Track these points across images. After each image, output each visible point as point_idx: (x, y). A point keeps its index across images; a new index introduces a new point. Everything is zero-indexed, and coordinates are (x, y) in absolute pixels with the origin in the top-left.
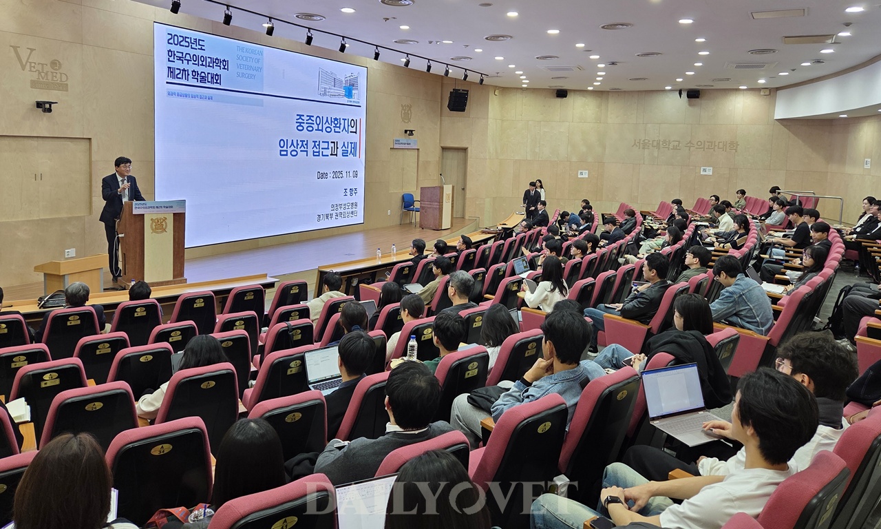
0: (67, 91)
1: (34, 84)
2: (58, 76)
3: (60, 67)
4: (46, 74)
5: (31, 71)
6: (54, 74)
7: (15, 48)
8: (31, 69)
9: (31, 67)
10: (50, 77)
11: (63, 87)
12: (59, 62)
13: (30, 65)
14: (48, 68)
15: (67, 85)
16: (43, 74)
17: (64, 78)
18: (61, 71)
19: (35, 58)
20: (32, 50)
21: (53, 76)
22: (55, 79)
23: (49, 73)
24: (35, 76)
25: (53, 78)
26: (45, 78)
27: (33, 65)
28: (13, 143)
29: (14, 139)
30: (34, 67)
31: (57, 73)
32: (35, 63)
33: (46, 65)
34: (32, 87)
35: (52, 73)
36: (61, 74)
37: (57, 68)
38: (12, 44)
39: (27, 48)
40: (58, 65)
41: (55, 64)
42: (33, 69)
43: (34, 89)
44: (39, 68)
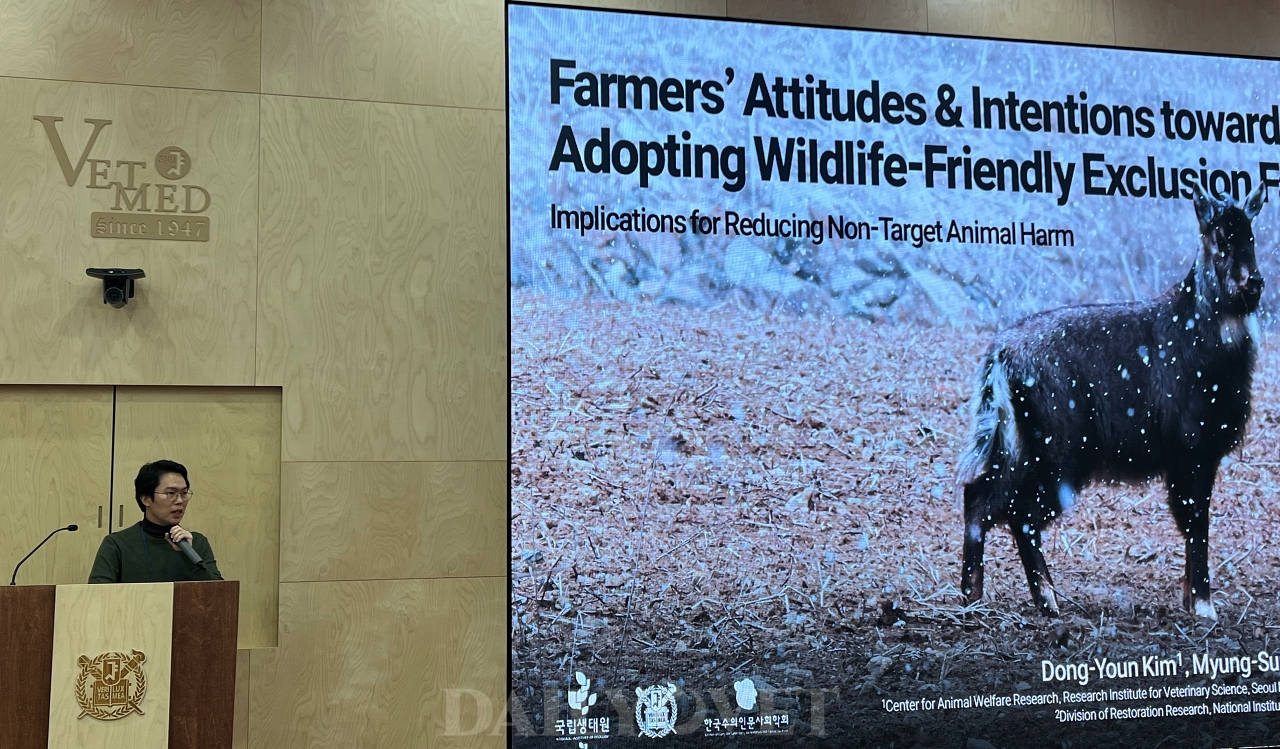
0: (205, 239)
1: (102, 226)
2: (179, 196)
3: (186, 170)
4: (142, 192)
5: (93, 186)
6: (168, 192)
7: (49, 123)
8: (93, 180)
9: (94, 174)
10: (152, 202)
11: (195, 228)
12: (184, 154)
13: (94, 168)
14: (150, 175)
15: (206, 220)
16: (131, 195)
17: (197, 200)
18: (188, 180)
19: (109, 148)
20: (100, 125)
21: (162, 198)
22: (168, 205)
23: (152, 192)
24: (106, 201)
25: (161, 204)
26: (138, 205)
27: (100, 168)
28: (38, 409)
29: (41, 397)
30: (104, 174)
31: (174, 188)
32: (108, 163)
33: (143, 165)
34: (95, 234)
35: (161, 187)
36: (188, 188)
37: (177, 172)
38: (41, 113)
39: (87, 121)
40: (180, 163)
41: (170, 161)
42: (99, 180)
43: (101, 241)
44: (119, 175)
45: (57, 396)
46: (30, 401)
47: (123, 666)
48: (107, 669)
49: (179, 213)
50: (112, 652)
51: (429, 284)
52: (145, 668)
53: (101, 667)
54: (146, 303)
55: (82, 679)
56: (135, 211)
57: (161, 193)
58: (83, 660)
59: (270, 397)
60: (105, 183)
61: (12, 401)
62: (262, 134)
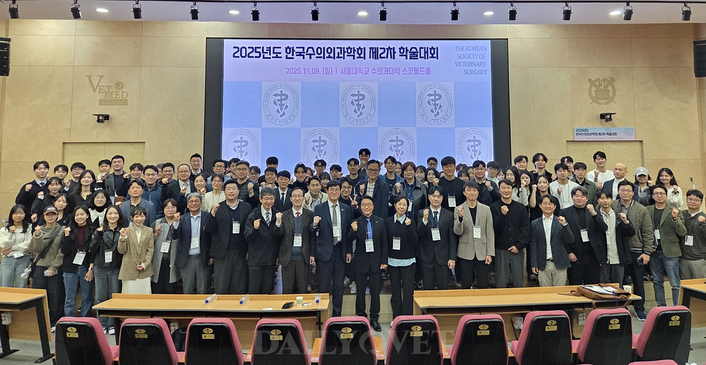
0: (127, 104)
2: (121, 94)
3: (122, 88)
4: (111, 94)
6: (118, 93)
7: (89, 77)
8: (100, 91)
9: (100, 89)
10: (114, 96)
11: (124, 102)
12: (122, 83)
14: (113, 89)
16: (109, 94)
18: (123, 90)
19: (103, 83)
20: (102, 77)
21: (116, 95)
22: (117, 96)
23: (114, 93)
24: (102, 96)
27: (101, 88)
29: (88, 145)
30: (102, 89)
32: (103, 86)
34: (100, 104)
35: (116, 92)
36: (123, 92)
38: (87, 75)
39: (98, 76)
40: (121, 85)
41: (119, 85)
44: (106, 89)
45: (92, 145)
46: (85, 145)
49: (120, 98)
54: (112, 121)
56: (110, 98)
57: (116, 93)
59: (142, 144)
60: (103, 91)
61: (82, 146)
62: (142, 77)
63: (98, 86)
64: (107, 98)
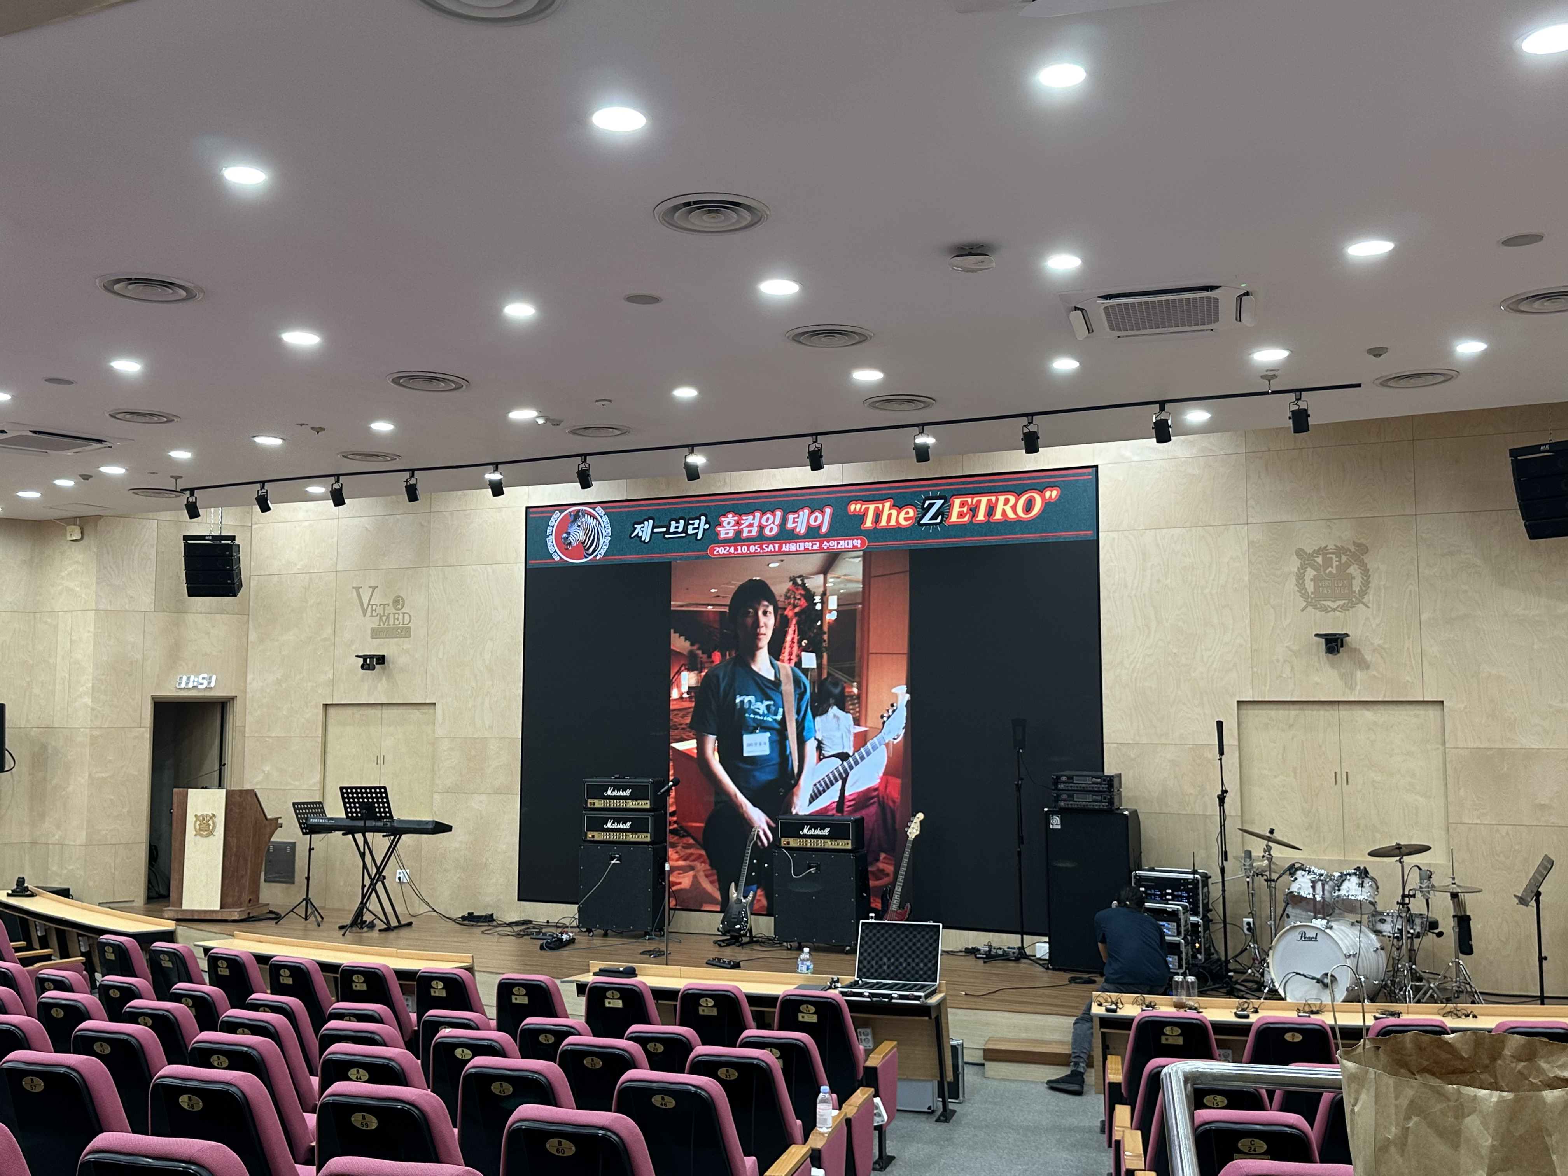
0: (409, 636)
1: (374, 633)
2: (400, 618)
3: (403, 606)
4: (388, 618)
5: (372, 616)
7: (358, 589)
8: (372, 613)
9: (372, 611)
10: (391, 622)
11: (405, 632)
12: (402, 599)
13: (372, 607)
14: (390, 610)
15: (410, 628)
16: (384, 618)
17: (407, 619)
18: (404, 610)
19: (377, 599)
20: (374, 588)
21: (395, 619)
22: (397, 622)
23: (391, 616)
24: (374, 623)
25: (394, 622)
26: (387, 623)
29: (358, 708)
30: (375, 610)
31: (399, 614)
32: (376, 605)
33: (388, 605)
34: (372, 638)
35: (395, 614)
36: (404, 614)
37: (400, 607)
38: (355, 586)
39: (370, 587)
40: (401, 603)
41: (398, 602)
42: (374, 614)
43: (374, 640)
44: (380, 610)
45: (363, 708)
46: (355, 710)
47: (208, 818)
48: (204, 819)
49: (400, 626)
50: (205, 813)
51: (491, 652)
52: (216, 820)
53: (201, 818)
54: (389, 667)
55: (196, 822)
56: (385, 626)
57: (394, 616)
58: (196, 816)
59: (432, 707)
61: (349, 711)
62: (430, 586)
63: (369, 604)
64: (382, 626)
